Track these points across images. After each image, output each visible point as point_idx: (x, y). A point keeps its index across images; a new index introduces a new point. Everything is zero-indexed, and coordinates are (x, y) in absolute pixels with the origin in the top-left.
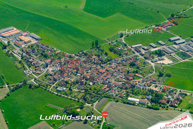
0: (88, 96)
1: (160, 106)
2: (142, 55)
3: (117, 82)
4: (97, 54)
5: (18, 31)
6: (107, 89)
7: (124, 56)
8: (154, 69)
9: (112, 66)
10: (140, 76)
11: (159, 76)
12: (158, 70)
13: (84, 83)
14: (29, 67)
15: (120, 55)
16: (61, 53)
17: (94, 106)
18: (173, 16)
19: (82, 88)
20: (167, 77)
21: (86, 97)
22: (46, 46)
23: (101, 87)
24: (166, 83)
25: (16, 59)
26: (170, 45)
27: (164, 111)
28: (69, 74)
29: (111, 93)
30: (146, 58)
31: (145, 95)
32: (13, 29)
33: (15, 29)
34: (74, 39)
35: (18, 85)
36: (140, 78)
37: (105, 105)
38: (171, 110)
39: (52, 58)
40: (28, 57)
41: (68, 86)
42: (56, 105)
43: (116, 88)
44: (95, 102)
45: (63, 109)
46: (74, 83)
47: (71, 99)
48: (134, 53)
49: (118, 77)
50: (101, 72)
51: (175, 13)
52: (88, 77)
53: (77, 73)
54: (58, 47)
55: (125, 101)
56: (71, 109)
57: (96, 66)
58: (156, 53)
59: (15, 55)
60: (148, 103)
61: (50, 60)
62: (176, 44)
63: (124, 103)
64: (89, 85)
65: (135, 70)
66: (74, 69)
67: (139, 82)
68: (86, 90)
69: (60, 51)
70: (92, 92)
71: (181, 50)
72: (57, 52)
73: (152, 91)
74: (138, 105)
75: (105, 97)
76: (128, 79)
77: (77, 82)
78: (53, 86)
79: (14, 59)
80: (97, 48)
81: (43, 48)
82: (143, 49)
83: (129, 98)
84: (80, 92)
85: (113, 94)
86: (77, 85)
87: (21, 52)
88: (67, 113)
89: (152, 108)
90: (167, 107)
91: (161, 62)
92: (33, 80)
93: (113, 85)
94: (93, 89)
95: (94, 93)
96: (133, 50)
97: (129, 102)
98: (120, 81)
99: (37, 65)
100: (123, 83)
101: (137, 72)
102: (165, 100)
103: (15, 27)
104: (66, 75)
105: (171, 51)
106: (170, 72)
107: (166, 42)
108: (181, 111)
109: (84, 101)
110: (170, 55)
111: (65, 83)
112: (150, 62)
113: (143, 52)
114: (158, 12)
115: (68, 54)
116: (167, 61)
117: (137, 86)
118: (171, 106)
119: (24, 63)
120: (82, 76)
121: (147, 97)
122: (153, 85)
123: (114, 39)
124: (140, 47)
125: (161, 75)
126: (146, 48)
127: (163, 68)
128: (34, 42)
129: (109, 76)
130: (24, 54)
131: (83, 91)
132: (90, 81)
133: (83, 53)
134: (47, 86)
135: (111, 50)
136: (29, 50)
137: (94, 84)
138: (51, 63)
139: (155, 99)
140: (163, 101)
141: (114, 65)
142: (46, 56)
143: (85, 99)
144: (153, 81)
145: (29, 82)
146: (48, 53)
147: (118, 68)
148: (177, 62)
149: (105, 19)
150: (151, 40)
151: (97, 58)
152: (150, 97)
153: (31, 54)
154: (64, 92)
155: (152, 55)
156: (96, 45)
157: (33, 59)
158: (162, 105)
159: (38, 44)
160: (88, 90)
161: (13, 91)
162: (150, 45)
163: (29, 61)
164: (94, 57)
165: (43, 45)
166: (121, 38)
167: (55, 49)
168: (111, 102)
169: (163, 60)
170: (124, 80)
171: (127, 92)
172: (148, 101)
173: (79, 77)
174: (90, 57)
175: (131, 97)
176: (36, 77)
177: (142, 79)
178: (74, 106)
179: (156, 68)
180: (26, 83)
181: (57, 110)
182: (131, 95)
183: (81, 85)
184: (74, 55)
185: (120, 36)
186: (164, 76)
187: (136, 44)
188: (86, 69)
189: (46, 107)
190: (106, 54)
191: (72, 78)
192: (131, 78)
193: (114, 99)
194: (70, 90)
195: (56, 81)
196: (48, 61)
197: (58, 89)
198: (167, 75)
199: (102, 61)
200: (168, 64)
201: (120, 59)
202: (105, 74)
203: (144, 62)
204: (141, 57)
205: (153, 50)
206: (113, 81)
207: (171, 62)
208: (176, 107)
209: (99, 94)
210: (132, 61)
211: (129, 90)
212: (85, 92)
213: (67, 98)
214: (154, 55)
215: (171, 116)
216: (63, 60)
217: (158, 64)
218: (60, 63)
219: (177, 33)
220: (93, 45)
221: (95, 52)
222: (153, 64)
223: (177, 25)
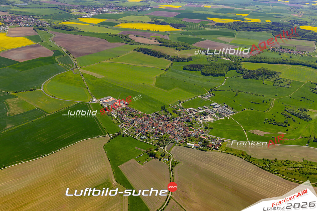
0: (161, 142)
1: (208, 149)
2: (194, 115)
3: (179, 133)
4: (165, 114)
5: (114, 99)
6: (173, 137)
7: (182, 115)
8: (202, 124)
9: (175, 122)
10: (193, 128)
11: (205, 129)
12: (205, 125)
13: (158, 133)
14: (122, 123)
15: (180, 115)
16: (142, 114)
17: (165, 148)
18: (211, 90)
19: (157, 137)
20: (210, 129)
21: (160, 143)
22: (132, 109)
23: (169, 136)
24: (210, 133)
25: (113, 117)
26: (211, 108)
27: (210, 152)
28: (148, 127)
29: (176, 140)
30: (196, 117)
31: (197, 141)
32: (111, 98)
33: (112, 98)
34: (149, 104)
35: (116, 135)
36: (193, 130)
37: (172, 148)
38: (215, 151)
39: (137, 117)
40: (121, 116)
41: (148, 135)
42: (140, 148)
43: (178, 136)
44: (166, 146)
45: (145, 151)
46: (151, 133)
47: (150, 144)
48: (188, 113)
49: (179, 129)
50: (168, 126)
51: (213, 88)
52: (160, 129)
53: (153, 126)
54: (140, 110)
55: (185, 145)
56: (150, 151)
57: (165, 122)
58: (202, 113)
59: (113, 115)
60: (200, 147)
61: (135, 118)
62: (215, 108)
63: (185, 147)
64: (161, 134)
65: (190, 125)
66: (151, 124)
67: (193, 133)
68: (159, 138)
69: (141, 112)
70: (163, 139)
71: (218, 112)
72: (139, 113)
73: (202, 139)
74: (194, 148)
75: (172, 143)
76: (186, 131)
77: (153, 133)
78: (138, 135)
79: (112, 118)
80: (165, 110)
81: (130, 110)
82: (194, 111)
83: (188, 144)
84: (155, 139)
85: (177, 140)
86: (154, 135)
87: (117, 113)
88: (148, 153)
89: (203, 150)
90: (212, 149)
91: (206, 119)
92: (125, 131)
93: (177, 135)
94: (164, 137)
95: (164, 140)
96: (187, 111)
97: (188, 146)
98: (181, 132)
99: (127, 122)
100: (183, 134)
101: (191, 126)
102: (211, 144)
103: (112, 97)
104: (146, 128)
105: (212, 112)
106: (212, 126)
107: (208, 107)
108: (222, 152)
109: (158, 145)
110: (212, 115)
111: (146, 133)
112: (199, 119)
113: (194, 113)
114: (202, 87)
115: (146, 114)
116: (209, 119)
117: (192, 135)
118: (215, 149)
119: (119, 120)
120: (156, 129)
121: (199, 143)
122: (202, 134)
123: (175, 105)
124: (192, 109)
125: (206, 128)
126: (196, 110)
127: (208, 124)
128: (124, 106)
129: (174, 129)
130: (118, 114)
131: (158, 139)
132: (162, 132)
133: (156, 113)
134: (134, 135)
135: (174, 112)
136: (121, 111)
137: (164, 134)
138: (136, 120)
139: (205, 144)
140: (209, 146)
141: (176, 121)
142: (132, 116)
143: (159, 144)
144: (202, 132)
145: (122, 133)
146: (134, 113)
147: (179, 123)
148: (216, 119)
149: (169, 92)
150: (198, 105)
151: (165, 117)
152: (201, 143)
153: (123, 114)
154: (145, 139)
155: (200, 115)
156: (164, 108)
157: (124, 118)
158: (209, 148)
159: (127, 107)
160: (160, 138)
161: (112, 138)
162: (198, 109)
163: (122, 119)
164: (163, 116)
165: (130, 108)
166: (179, 104)
167: (138, 111)
168: (176, 146)
169: (207, 118)
170: (183, 131)
171: (186, 139)
172: (199, 146)
173: (154, 129)
174: (160, 116)
175: (189, 143)
176: (127, 129)
177: (194, 131)
178: (152, 148)
179: (203, 123)
180: (120, 134)
181: (142, 151)
182: (188, 141)
183: (156, 134)
184: (150, 115)
185: (179, 102)
186: (208, 129)
187: (190, 108)
188: (159, 124)
189: (134, 149)
190: (171, 114)
191: (150, 130)
192: (187, 130)
193: (178, 144)
194: (149, 138)
195: (140, 132)
196: (134, 119)
197: (141, 137)
198: (210, 128)
199: (168, 119)
200: (211, 121)
201: (180, 118)
202: (171, 127)
203: (195, 120)
204: (193, 116)
205: (200, 111)
206: (176, 132)
207: (212, 119)
208: (218, 150)
209: (168, 141)
210: (187, 119)
211: (187, 138)
212: (159, 139)
213: (147, 143)
214: (201, 115)
215: (215, 155)
216: (143, 118)
217: (204, 121)
218: (142, 120)
219: (215, 100)
220: (162, 108)
221: (164, 112)
222: (201, 121)
223: (214, 95)
